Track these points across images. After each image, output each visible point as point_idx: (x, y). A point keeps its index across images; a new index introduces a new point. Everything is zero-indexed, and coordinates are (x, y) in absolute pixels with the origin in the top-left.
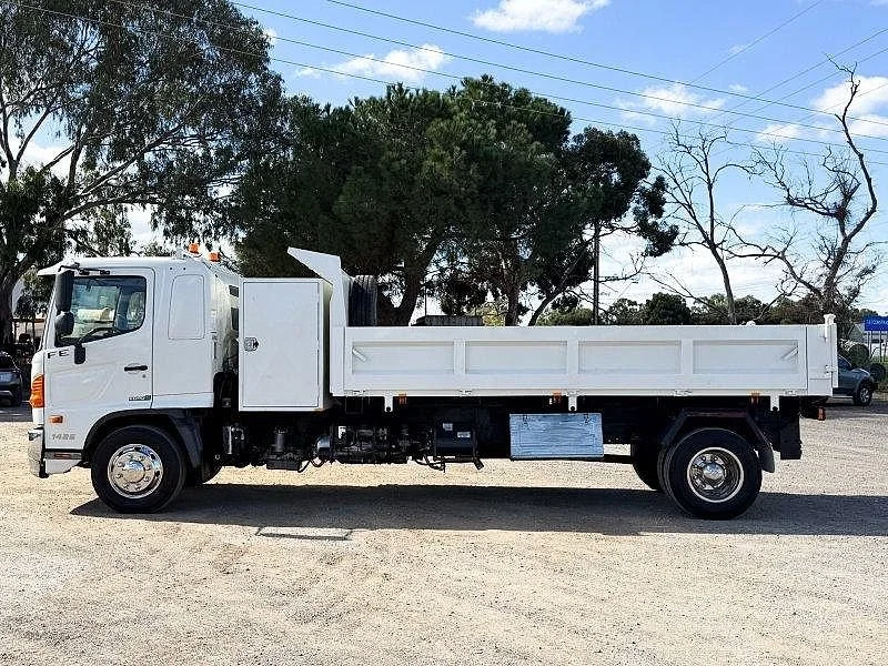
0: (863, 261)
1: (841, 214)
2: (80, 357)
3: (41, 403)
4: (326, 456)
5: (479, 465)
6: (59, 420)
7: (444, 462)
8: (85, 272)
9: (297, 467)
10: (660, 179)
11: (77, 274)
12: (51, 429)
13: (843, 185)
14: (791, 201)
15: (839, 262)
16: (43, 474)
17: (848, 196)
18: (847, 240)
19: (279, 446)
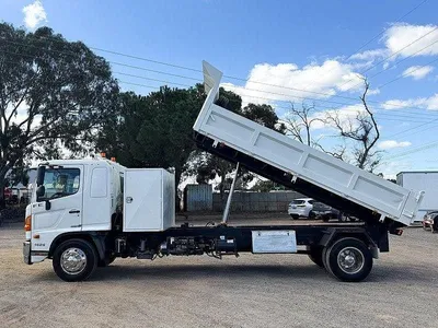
0: (374, 159)
1: (364, 139)
2: (48, 207)
3: (29, 229)
4: (165, 252)
5: (237, 255)
6: (38, 237)
7: (221, 255)
8: (52, 167)
9: (151, 257)
10: (283, 125)
11: (47, 167)
12: (34, 241)
13: (365, 127)
14: (343, 134)
15: (364, 159)
16: (30, 263)
17: (367, 132)
18: (367, 150)
19: (142, 248)
